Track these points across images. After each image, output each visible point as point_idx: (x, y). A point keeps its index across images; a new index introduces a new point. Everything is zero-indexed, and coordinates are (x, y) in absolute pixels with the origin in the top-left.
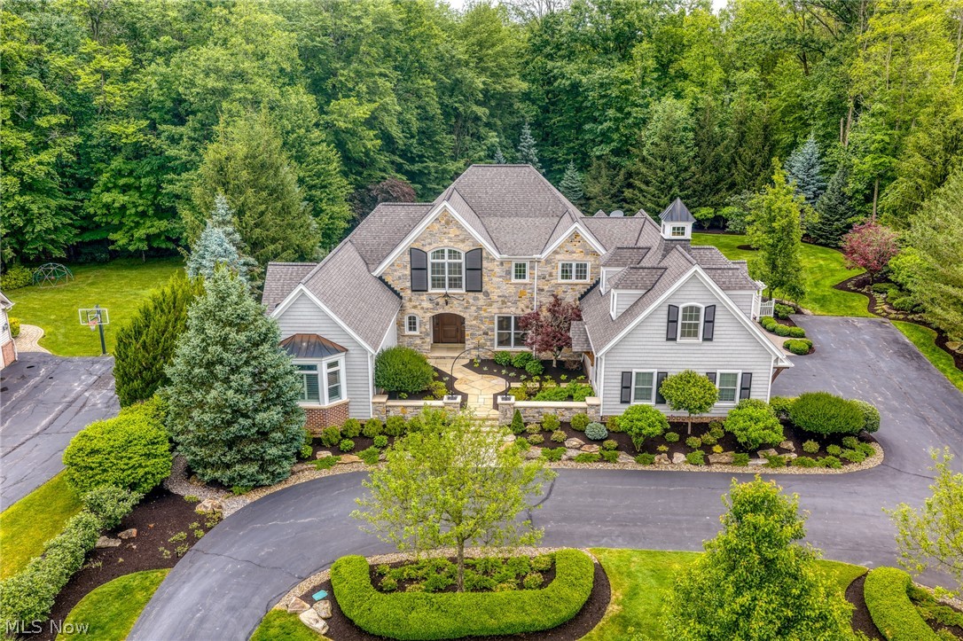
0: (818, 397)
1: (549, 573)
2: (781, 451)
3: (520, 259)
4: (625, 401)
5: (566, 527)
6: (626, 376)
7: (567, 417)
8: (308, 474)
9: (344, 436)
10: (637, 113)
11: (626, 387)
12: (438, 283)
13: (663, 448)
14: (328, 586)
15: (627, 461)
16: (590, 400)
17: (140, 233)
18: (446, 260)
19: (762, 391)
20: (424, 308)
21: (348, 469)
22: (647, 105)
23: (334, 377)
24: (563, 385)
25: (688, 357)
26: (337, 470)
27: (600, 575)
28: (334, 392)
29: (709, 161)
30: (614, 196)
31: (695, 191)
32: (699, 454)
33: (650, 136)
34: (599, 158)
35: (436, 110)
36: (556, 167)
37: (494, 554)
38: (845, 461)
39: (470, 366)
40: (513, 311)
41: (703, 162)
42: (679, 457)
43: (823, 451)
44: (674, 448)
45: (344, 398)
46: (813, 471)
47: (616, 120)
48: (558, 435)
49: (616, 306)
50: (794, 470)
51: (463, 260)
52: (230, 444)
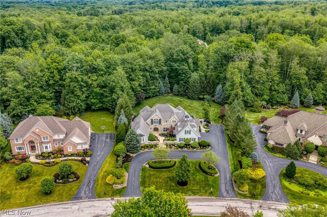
0: (203, 141)
1: (170, 162)
2: (198, 148)
3: (167, 120)
4: (180, 141)
5: (172, 157)
6: (180, 138)
7: (173, 143)
8: (142, 151)
9: (145, 146)
10: (189, 76)
11: (180, 140)
12: (155, 123)
13: (184, 148)
14: (148, 163)
15: (180, 149)
16: (176, 141)
17: (97, 106)
18: (156, 120)
19: (197, 140)
20: (153, 127)
21: (146, 151)
22: (191, 74)
23: (143, 139)
24: (172, 138)
25: (188, 136)
26: (145, 151)
27: (175, 162)
28: (143, 141)
29: (202, 87)
30: (184, 91)
31: (199, 92)
32: (188, 148)
33: (191, 80)
34: (181, 84)
35: (149, 77)
36: (173, 84)
37: (165, 160)
38: (205, 149)
39: (159, 135)
40: (165, 127)
41: (201, 86)
42: (186, 149)
43: (203, 148)
44: (185, 147)
45: (144, 141)
46: (201, 150)
47: (184, 76)
48: (171, 146)
49: (179, 129)
50: (199, 150)
51: (158, 120)
52: (133, 148)
